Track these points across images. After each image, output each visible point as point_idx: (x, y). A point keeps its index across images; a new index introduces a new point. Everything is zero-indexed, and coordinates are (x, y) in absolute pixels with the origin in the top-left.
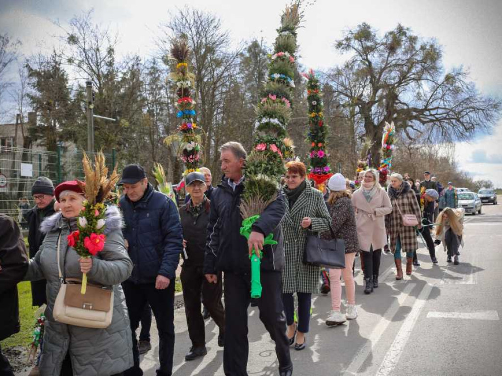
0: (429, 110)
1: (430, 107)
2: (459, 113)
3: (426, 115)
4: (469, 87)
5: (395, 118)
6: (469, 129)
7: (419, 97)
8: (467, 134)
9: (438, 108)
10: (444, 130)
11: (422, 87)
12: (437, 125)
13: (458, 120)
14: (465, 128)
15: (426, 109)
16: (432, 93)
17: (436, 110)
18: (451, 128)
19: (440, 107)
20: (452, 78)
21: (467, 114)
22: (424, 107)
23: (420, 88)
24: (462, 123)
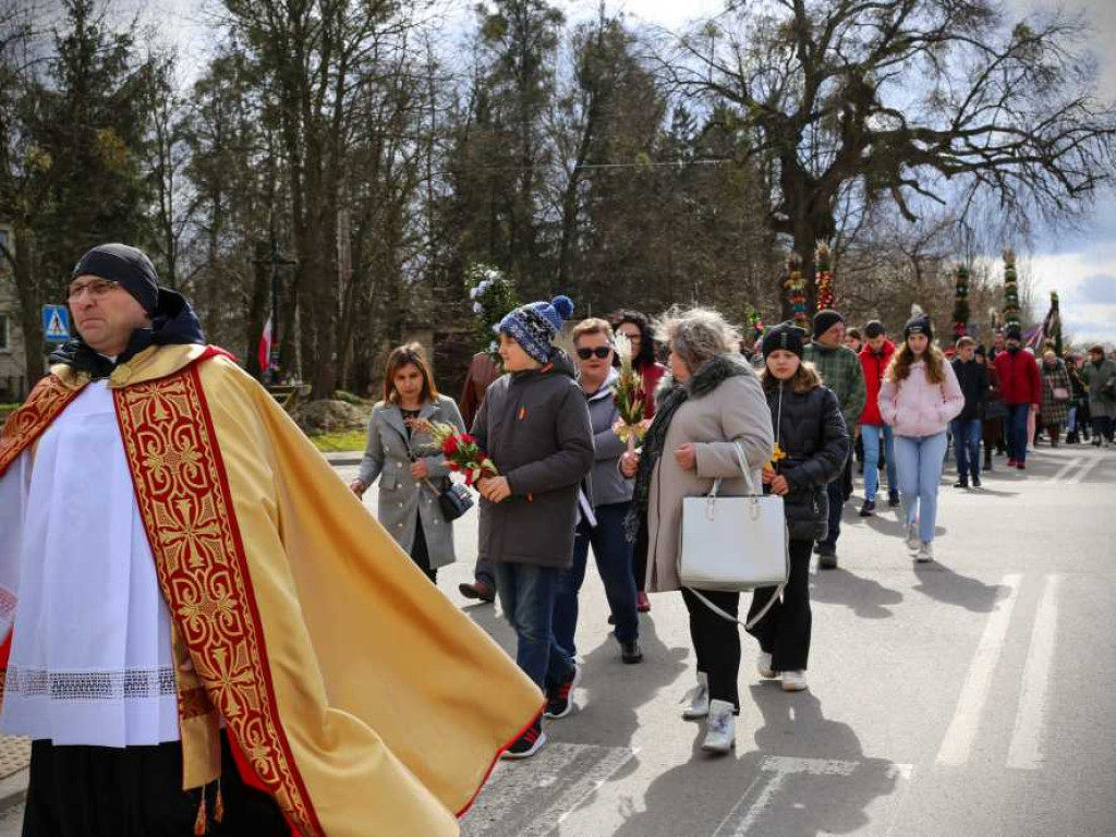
0: (965, 134)
1: (969, 127)
2: (1052, 143)
3: (956, 153)
4: (1081, 67)
5: (867, 161)
6: (1079, 189)
7: (937, 101)
8: (1074, 205)
9: (990, 128)
10: (1007, 197)
11: (945, 73)
12: (988, 181)
13: (1047, 162)
14: (1069, 187)
15: (957, 130)
16: (975, 84)
17: (987, 134)
18: (1027, 189)
19: (996, 125)
20: (1033, 41)
21: (1075, 144)
22: (950, 128)
23: (939, 78)
24: (1059, 173)
